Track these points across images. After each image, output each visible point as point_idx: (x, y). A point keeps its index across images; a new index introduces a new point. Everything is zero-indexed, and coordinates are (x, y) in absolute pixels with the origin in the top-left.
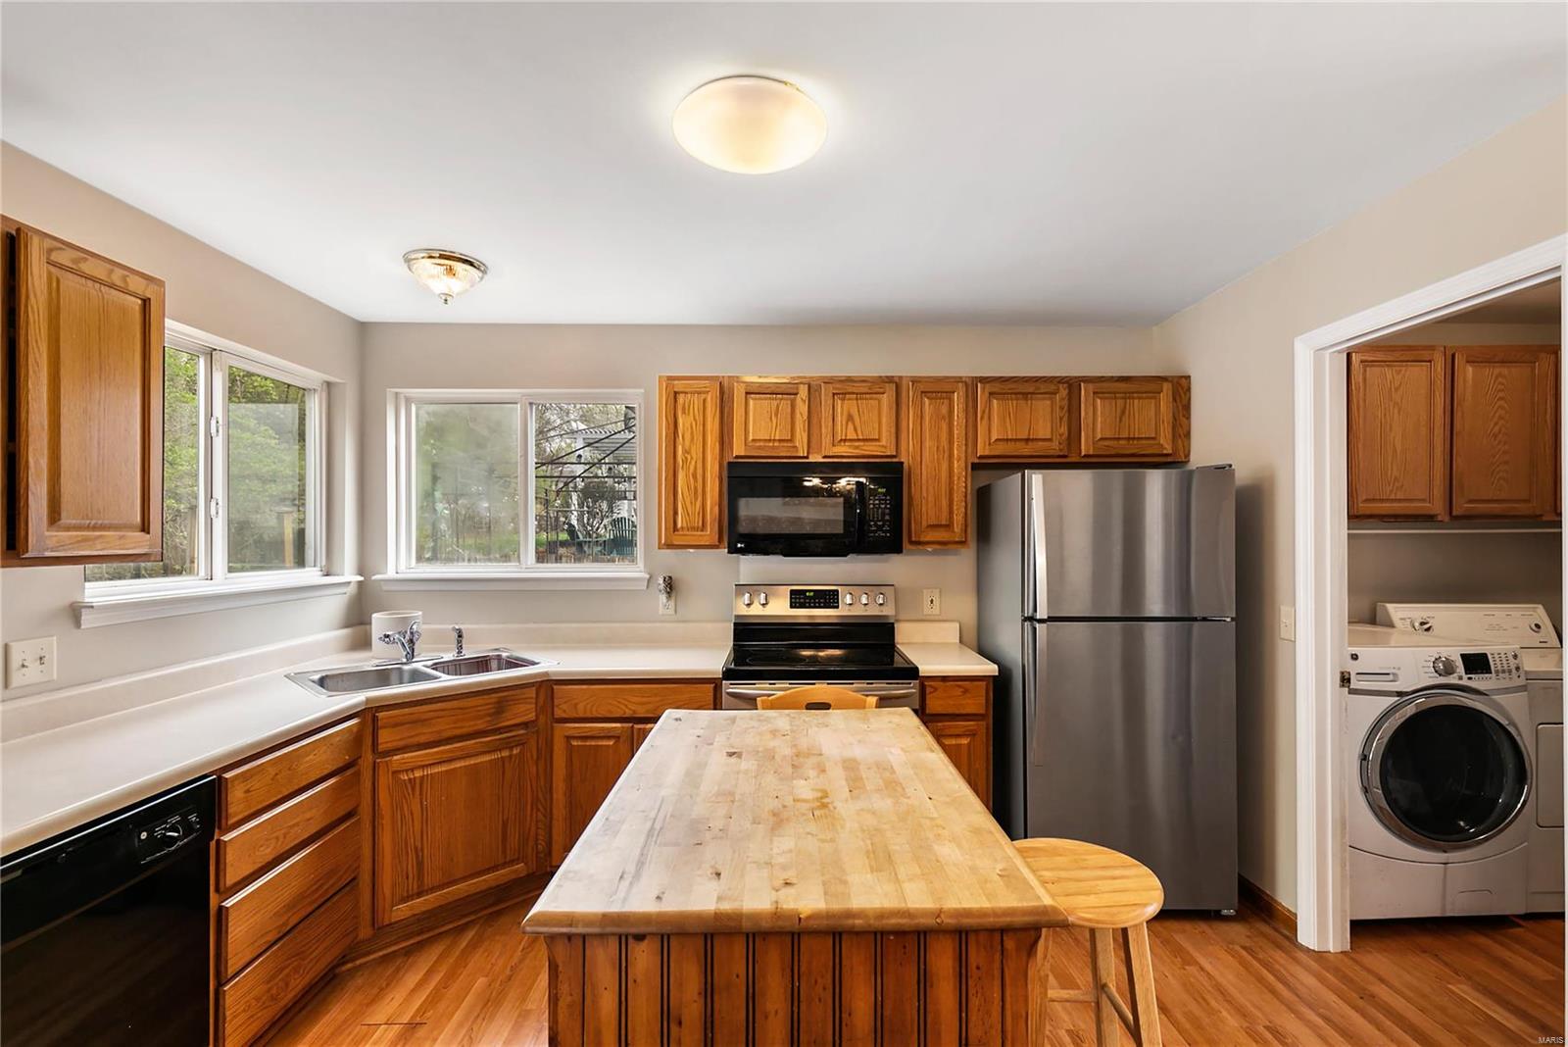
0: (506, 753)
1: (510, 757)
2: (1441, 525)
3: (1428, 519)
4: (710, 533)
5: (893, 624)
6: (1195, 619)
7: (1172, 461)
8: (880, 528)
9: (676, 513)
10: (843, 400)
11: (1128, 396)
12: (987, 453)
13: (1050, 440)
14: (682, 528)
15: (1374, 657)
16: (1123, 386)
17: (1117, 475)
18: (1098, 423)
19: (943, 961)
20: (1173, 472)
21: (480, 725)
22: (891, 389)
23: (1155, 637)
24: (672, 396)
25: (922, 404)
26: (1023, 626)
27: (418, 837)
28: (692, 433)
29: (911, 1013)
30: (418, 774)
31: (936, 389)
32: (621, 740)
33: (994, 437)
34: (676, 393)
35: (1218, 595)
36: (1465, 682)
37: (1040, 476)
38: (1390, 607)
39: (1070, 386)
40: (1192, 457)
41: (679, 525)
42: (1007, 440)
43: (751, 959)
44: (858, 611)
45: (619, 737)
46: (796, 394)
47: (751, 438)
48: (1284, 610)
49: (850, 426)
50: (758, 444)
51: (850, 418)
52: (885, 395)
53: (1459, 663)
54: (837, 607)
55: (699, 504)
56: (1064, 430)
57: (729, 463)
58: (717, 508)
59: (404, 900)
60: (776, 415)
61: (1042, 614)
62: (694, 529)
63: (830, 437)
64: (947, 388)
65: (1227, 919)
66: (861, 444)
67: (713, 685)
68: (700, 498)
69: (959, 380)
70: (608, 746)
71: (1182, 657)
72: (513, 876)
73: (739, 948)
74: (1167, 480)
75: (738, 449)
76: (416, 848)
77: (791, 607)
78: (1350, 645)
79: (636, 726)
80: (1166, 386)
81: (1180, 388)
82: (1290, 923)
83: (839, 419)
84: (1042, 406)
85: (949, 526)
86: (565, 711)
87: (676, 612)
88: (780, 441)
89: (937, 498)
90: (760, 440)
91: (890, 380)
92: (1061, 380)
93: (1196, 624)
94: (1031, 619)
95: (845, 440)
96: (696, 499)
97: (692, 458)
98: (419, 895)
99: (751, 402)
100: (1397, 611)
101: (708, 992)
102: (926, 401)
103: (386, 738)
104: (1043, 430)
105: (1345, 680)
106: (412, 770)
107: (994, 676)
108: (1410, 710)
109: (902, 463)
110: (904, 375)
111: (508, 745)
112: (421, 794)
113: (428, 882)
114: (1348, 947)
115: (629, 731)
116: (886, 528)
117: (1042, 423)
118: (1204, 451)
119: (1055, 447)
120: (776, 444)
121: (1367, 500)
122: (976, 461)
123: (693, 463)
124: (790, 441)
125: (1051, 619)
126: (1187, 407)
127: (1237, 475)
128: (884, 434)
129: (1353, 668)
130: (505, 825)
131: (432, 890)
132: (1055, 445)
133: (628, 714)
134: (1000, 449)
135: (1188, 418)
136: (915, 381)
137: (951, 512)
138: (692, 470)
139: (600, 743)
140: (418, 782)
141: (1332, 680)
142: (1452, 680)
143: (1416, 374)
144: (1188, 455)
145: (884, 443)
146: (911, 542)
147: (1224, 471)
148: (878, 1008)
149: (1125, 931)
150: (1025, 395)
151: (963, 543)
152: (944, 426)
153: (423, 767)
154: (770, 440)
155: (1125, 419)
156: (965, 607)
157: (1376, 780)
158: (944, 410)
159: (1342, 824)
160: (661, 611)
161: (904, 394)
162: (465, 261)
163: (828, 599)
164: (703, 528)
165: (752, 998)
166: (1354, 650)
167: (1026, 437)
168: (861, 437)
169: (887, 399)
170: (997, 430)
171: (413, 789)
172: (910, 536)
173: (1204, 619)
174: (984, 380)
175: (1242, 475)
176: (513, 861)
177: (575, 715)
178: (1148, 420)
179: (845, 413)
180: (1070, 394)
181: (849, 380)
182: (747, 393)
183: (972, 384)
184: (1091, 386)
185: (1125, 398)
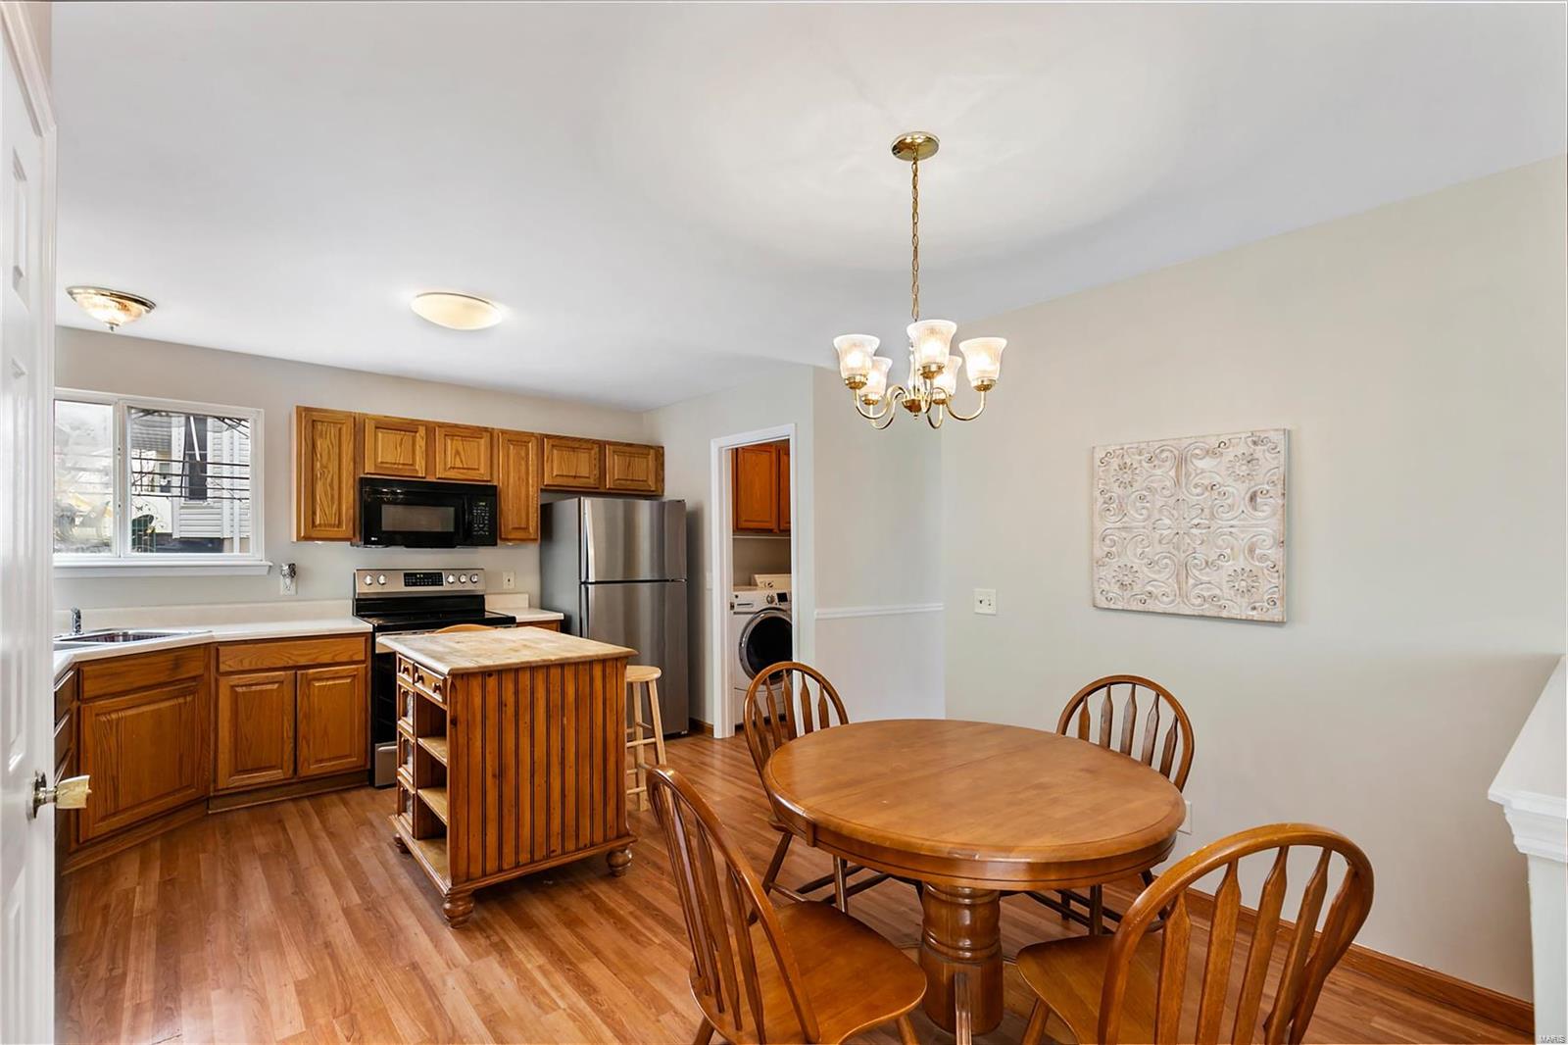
0: (181, 700)
1: (186, 703)
2: (775, 534)
3: (770, 531)
4: (346, 529)
5: (483, 596)
6: (668, 581)
7: (653, 495)
8: (481, 529)
9: (314, 513)
10: (452, 440)
11: (632, 455)
12: (550, 483)
13: (588, 478)
14: (320, 525)
15: (746, 596)
16: (628, 449)
17: (620, 502)
18: (616, 469)
19: (598, 671)
20: (655, 502)
21: (163, 678)
22: (486, 436)
23: (645, 592)
24: (310, 422)
25: (509, 448)
26: (580, 588)
27: (115, 767)
28: (329, 452)
29: (588, 690)
30: (114, 716)
31: (518, 439)
32: (285, 683)
33: (555, 474)
34: (314, 421)
35: (678, 569)
36: (778, 606)
37: (590, 502)
38: (756, 576)
39: (600, 447)
40: (665, 494)
41: (318, 522)
42: (563, 476)
43: (532, 679)
44: (458, 587)
45: (282, 682)
46: (416, 432)
47: (380, 460)
48: (707, 574)
49: (458, 459)
50: (385, 465)
51: (457, 453)
52: (483, 440)
53: (776, 597)
54: (442, 585)
55: (335, 507)
56: (596, 472)
57: (361, 479)
58: (352, 511)
59: (103, 819)
60: (400, 446)
61: (592, 579)
62: (330, 526)
63: (442, 466)
64: (525, 439)
65: (684, 736)
66: (465, 471)
67: (364, 638)
68: (336, 503)
69: (532, 435)
70: (272, 690)
71: (660, 600)
72: (188, 799)
73: (528, 674)
74: (651, 506)
75: (369, 468)
76: (113, 778)
77: (406, 585)
78: (735, 590)
79: (299, 672)
80: (652, 452)
81: (659, 452)
82: (711, 730)
83: (449, 452)
84: (584, 456)
85: (526, 529)
86: (230, 666)
87: (297, 593)
88: (404, 464)
89: (519, 510)
90: (387, 463)
91: (486, 429)
92: (594, 442)
93: (668, 583)
94: (585, 583)
95: (454, 468)
96: (333, 503)
97: (329, 472)
98: (114, 814)
99: (380, 435)
100: (760, 578)
101: (516, 693)
102: (512, 447)
103: (89, 688)
104: (584, 471)
105: (732, 607)
106: (109, 713)
107: (560, 620)
108: (758, 620)
109: (496, 487)
110: (495, 427)
111: (183, 694)
112: (117, 732)
113: (123, 802)
114: (734, 734)
115: (293, 677)
116: (485, 529)
117: (583, 467)
118: (671, 492)
119: (592, 482)
120: (400, 467)
121: (746, 521)
122: (543, 487)
123: (330, 476)
124: (411, 465)
125: (596, 583)
126: (663, 464)
127: (687, 505)
128: (482, 465)
129: (736, 602)
130: (181, 757)
131: (125, 810)
132: (592, 481)
133: (291, 663)
134: (559, 481)
135: (663, 470)
136: (504, 432)
137: (528, 520)
138: (329, 480)
139: (264, 687)
140: (115, 723)
141: (727, 607)
142: (773, 605)
143: (765, 456)
144: (663, 491)
145: (482, 471)
146: (501, 539)
147: (681, 503)
148: (577, 691)
149: (647, 682)
150: (574, 449)
151: (536, 540)
152: (523, 463)
153: (117, 711)
154: (395, 464)
155: (630, 469)
156: (532, 583)
157: (745, 658)
158: (523, 454)
159: (732, 676)
160: (282, 591)
161: (495, 439)
162: (136, 301)
163: (435, 578)
164: (339, 525)
165: (532, 693)
166: (736, 593)
167: (574, 474)
168: (465, 466)
169: (483, 442)
170: (557, 468)
171: (111, 728)
172: (500, 535)
173: (673, 581)
174: (548, 437)
175: (689, 505)
176: (187, 786)
177: (241, 668)
178: (642, 469)
179: (454, 451)
180: (600, 451)
181: (456, 426)
182: (377, 428)
183: (542, 438)
184: (611, 447)
185: (630, 457)
